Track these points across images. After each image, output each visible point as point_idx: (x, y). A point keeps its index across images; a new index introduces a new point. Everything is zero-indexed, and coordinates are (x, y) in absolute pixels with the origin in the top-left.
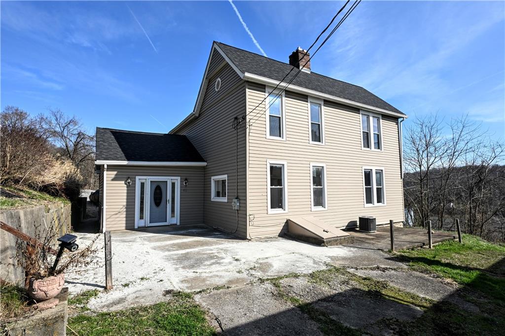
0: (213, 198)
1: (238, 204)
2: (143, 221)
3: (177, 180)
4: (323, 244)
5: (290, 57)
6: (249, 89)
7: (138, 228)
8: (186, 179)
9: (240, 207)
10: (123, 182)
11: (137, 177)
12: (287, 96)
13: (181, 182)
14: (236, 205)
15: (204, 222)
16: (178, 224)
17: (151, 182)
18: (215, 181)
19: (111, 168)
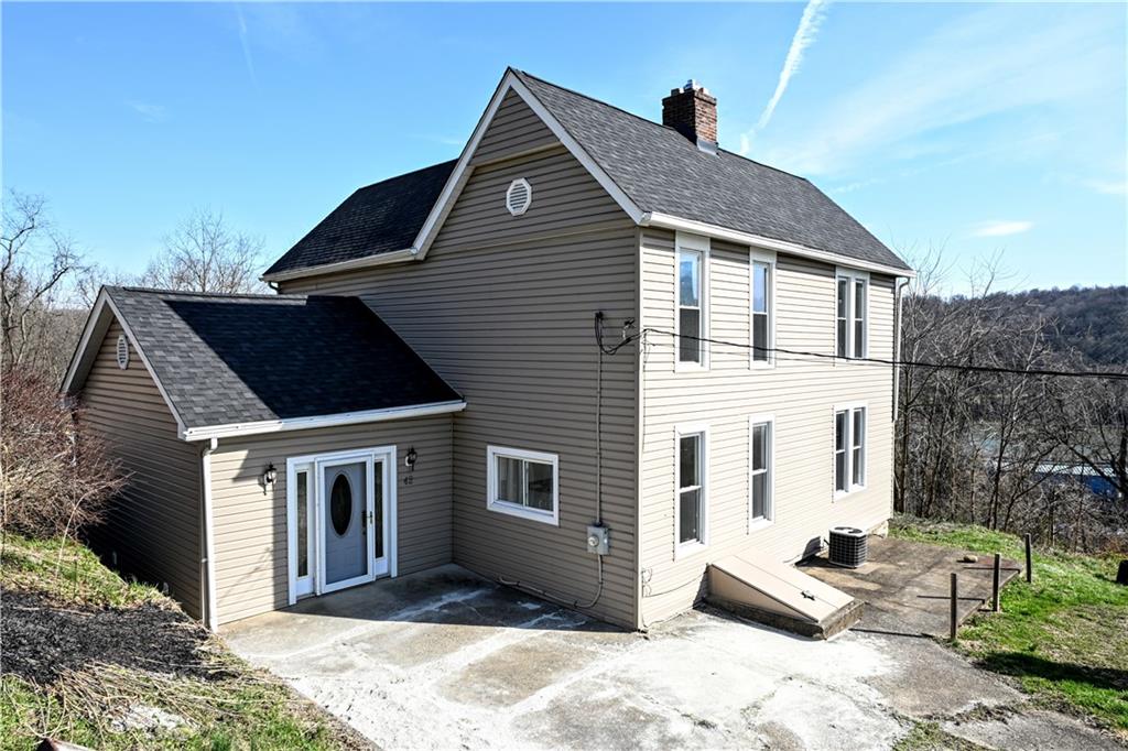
0: (493, 502)
1: (606, 541)
2: (306, 580)
3: (388, 455)
4: (818, 635)
5: (666, 102)
6: (646, 245)
7: (299, 601)
8: (412, 451)
9: (610, 547)
10: (256, 482)
11: (289, 460)
12: (716, 253)
13: (398, 458)
14: (596, 542)
15: (454, 560)
16: (394, 574)
17: (326, 468)
18: (499, 458)
19: (227, 444)
